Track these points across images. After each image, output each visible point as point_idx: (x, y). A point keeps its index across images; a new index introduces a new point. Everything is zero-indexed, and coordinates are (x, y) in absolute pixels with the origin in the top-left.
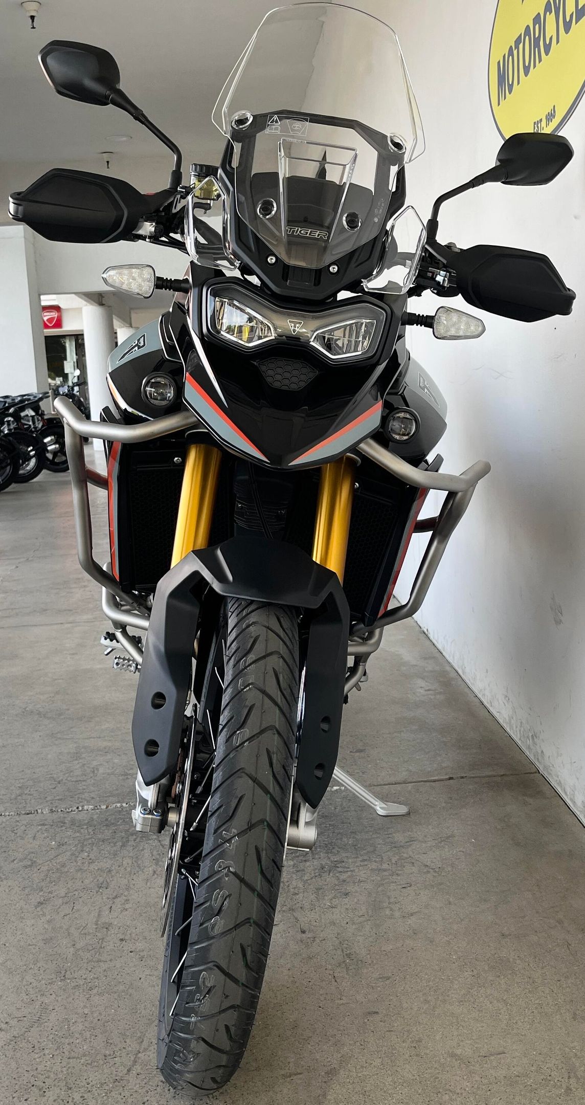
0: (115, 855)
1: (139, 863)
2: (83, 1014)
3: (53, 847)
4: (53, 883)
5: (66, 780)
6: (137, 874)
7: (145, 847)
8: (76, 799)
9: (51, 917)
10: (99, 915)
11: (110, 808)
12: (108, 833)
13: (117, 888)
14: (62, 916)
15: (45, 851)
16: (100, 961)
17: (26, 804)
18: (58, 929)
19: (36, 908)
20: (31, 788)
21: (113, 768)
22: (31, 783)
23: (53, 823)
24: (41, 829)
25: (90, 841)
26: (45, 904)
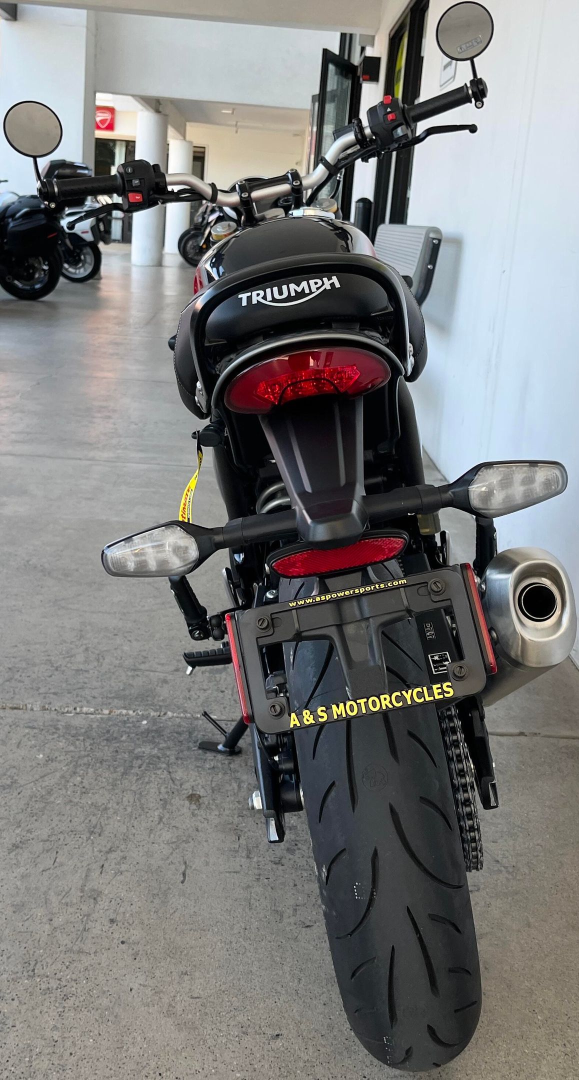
0: (114, 785)
1: (142, 801)
2: (51, 1039)
3: (40, 763)
4: (35, 818)
5: (66, 666)
6: (138, 819)
7: (151, 779)
8: (75, 696)
9: (27, 870)
10: (86, 876)
11: (113, 713)
12: (106, 752)
13: (112, 835)
14: (41, 869)
15: (30, 766)
16: (82, 952)
17: (14, 693)
18: (34, 891)
19: (9, 853)
20: (23, 672)
21: (121, 658)
22: (24, 665)
23: (44, 726)
24: (28, 734)
25: (86, 759)
26: (22, 848)
